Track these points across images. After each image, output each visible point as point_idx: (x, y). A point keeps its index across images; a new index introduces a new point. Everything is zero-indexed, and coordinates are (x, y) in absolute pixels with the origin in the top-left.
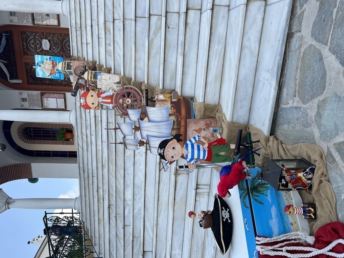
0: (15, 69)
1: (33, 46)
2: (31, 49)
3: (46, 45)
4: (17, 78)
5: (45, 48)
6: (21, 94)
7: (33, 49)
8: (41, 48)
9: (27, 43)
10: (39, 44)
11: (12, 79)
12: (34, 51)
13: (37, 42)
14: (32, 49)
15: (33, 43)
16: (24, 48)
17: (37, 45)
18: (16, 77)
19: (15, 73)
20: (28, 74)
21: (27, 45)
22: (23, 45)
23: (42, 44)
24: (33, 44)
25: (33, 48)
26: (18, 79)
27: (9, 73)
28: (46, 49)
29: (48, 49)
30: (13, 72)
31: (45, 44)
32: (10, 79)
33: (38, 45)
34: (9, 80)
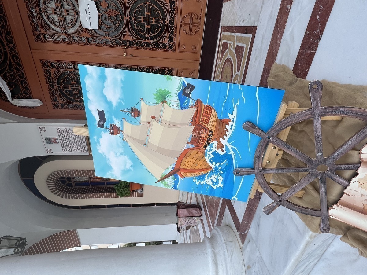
0: (19, 75)
1: (56, 17)
2: (53, 27)
3: (88, 17)
4: (28, 95)
5: (86, 25)
6: (41, 129)
7: (58, 27)
8: (78, 24)
9: (40, 10)
10: (72, 13)
11: (19, 98)
12: (59, 30)
13: (66, 7)
14: (55, 25)
15: (55, 10)
16: (33, 22)
17: (68, 16)
18: (25, 92)
19: (22, 85)
20: (53, 87)
21: (41, 14)
22: (31, 15)
23: (78, 13)
24: (56, 13)
25: (57, 24)
26: (31, 98)
27: (9, 85)
28: (90, 28)
29: (95, 26)
30: (17, 81)
31: (88, 13)
32: (13, 98)
33: (68, 14)
34: (9, 99)
